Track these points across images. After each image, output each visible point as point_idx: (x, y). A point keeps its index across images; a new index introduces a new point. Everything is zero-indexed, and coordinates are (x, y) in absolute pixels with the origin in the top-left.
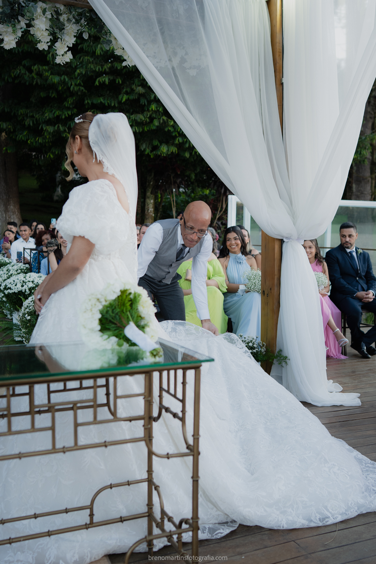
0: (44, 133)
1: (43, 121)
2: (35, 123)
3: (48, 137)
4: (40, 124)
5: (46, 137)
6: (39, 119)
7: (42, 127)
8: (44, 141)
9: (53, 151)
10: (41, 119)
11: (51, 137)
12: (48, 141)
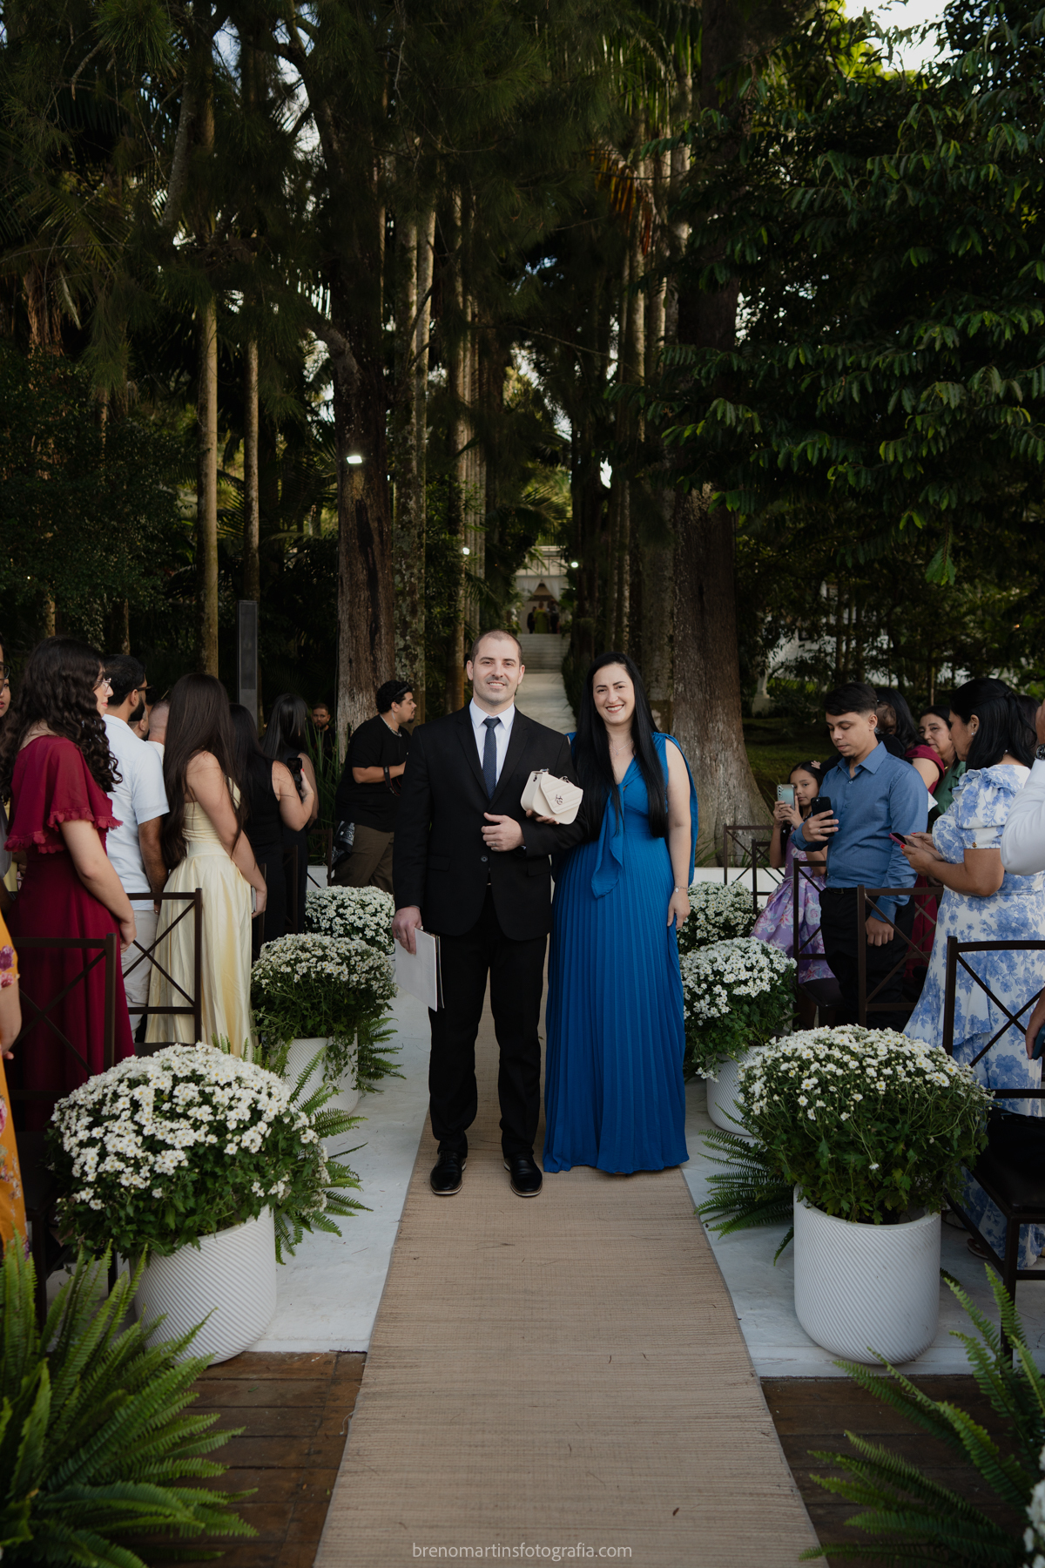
0: (912, 420)
1: (907, 372)
2: (870, 390)
3: (930, 435)
4: (889, 394)
5: (920, 438)
6: (891, 365)
7: (899, 401)
8: (909, 454)
9: (931, 500)
10: (896, 366)
11: (943, 431)
12: (929, 452)
